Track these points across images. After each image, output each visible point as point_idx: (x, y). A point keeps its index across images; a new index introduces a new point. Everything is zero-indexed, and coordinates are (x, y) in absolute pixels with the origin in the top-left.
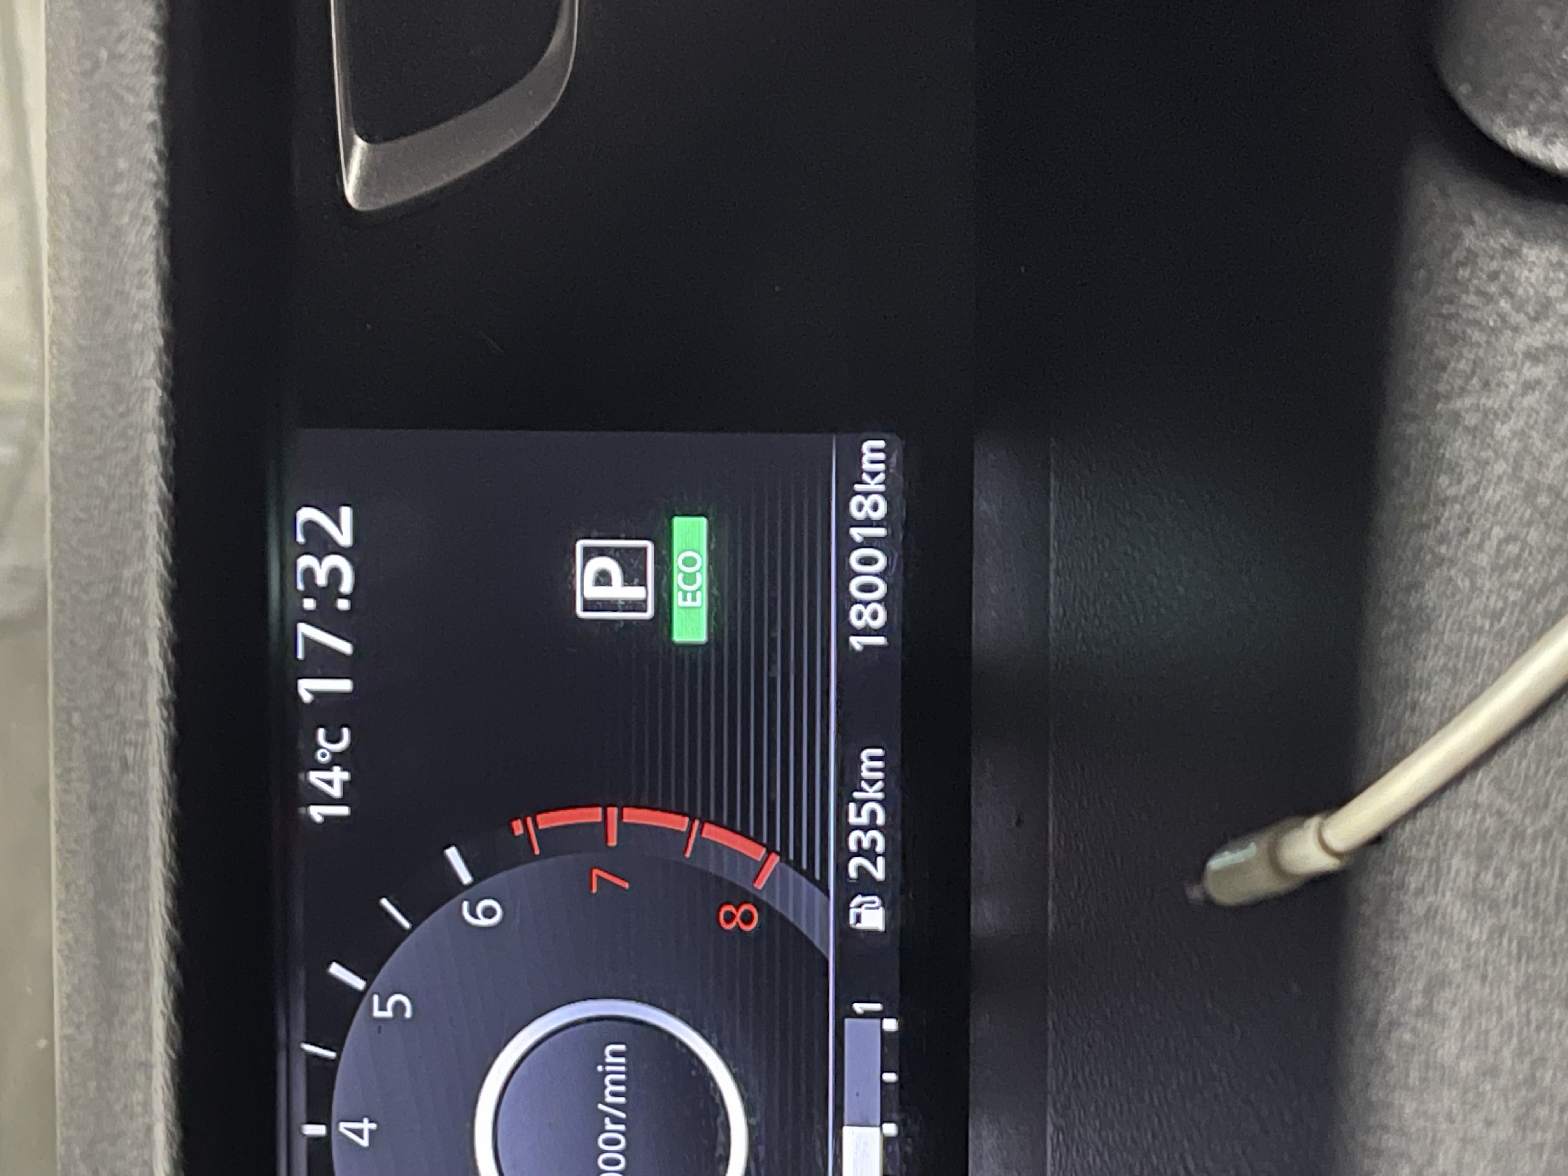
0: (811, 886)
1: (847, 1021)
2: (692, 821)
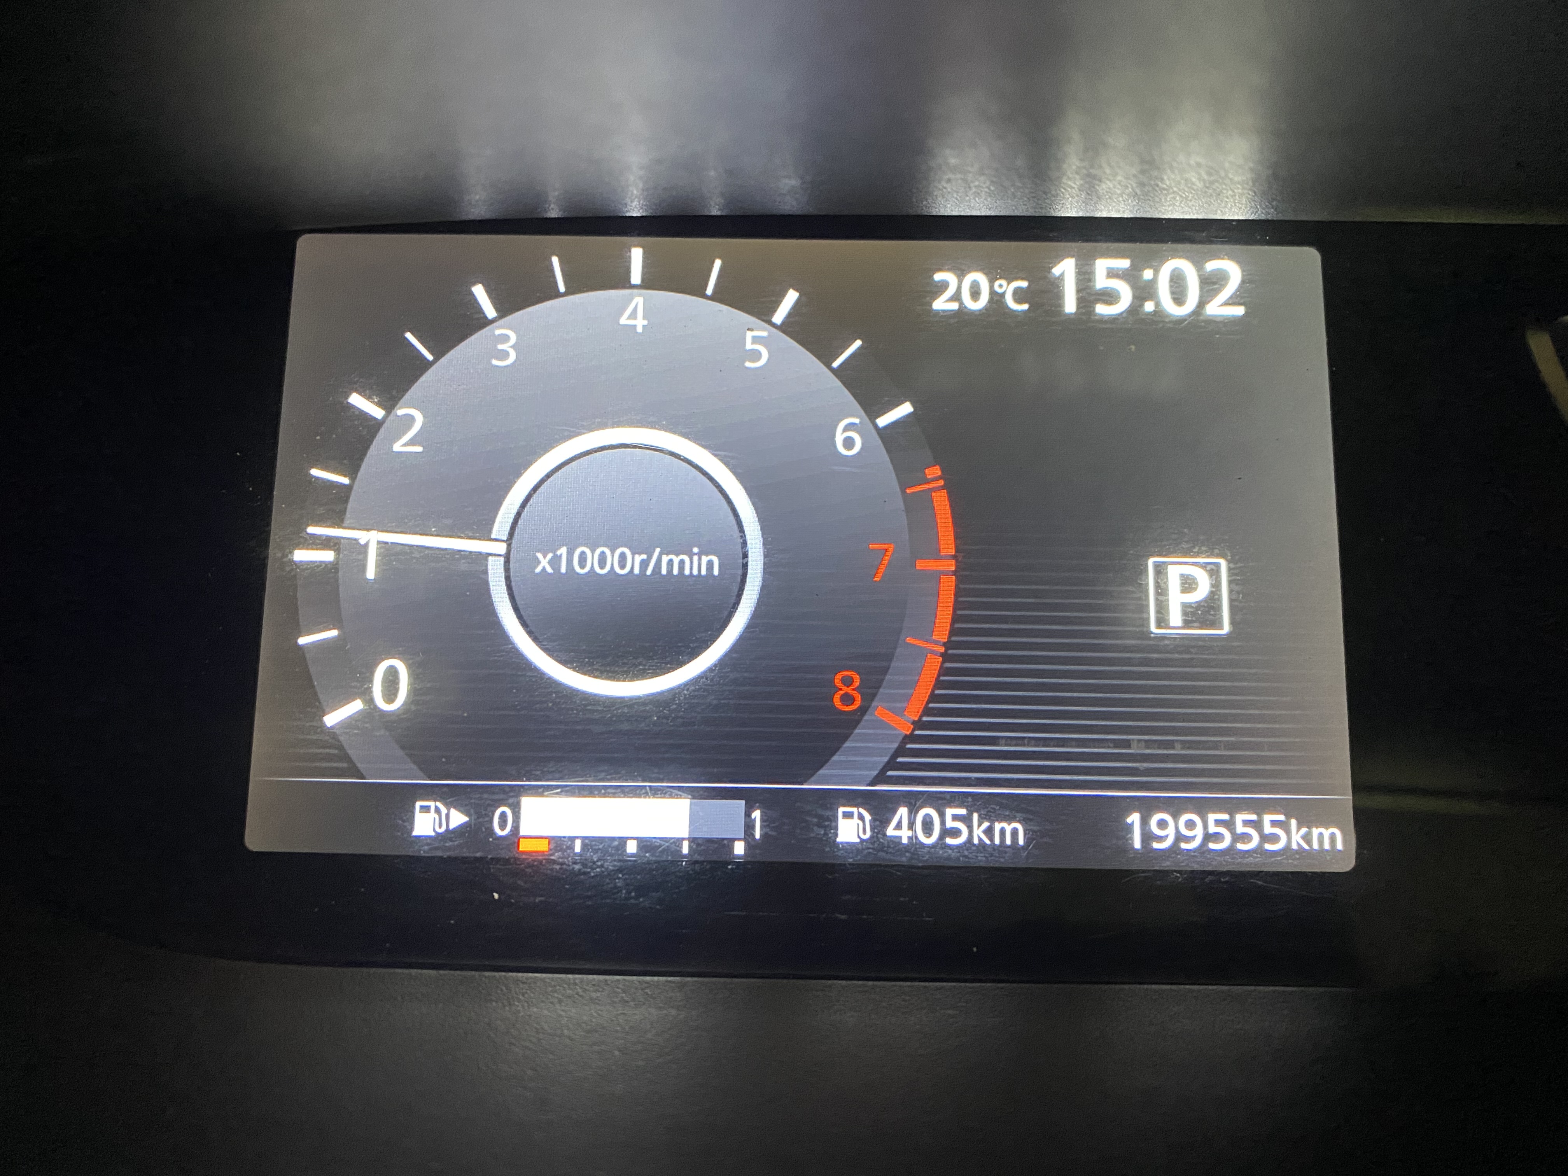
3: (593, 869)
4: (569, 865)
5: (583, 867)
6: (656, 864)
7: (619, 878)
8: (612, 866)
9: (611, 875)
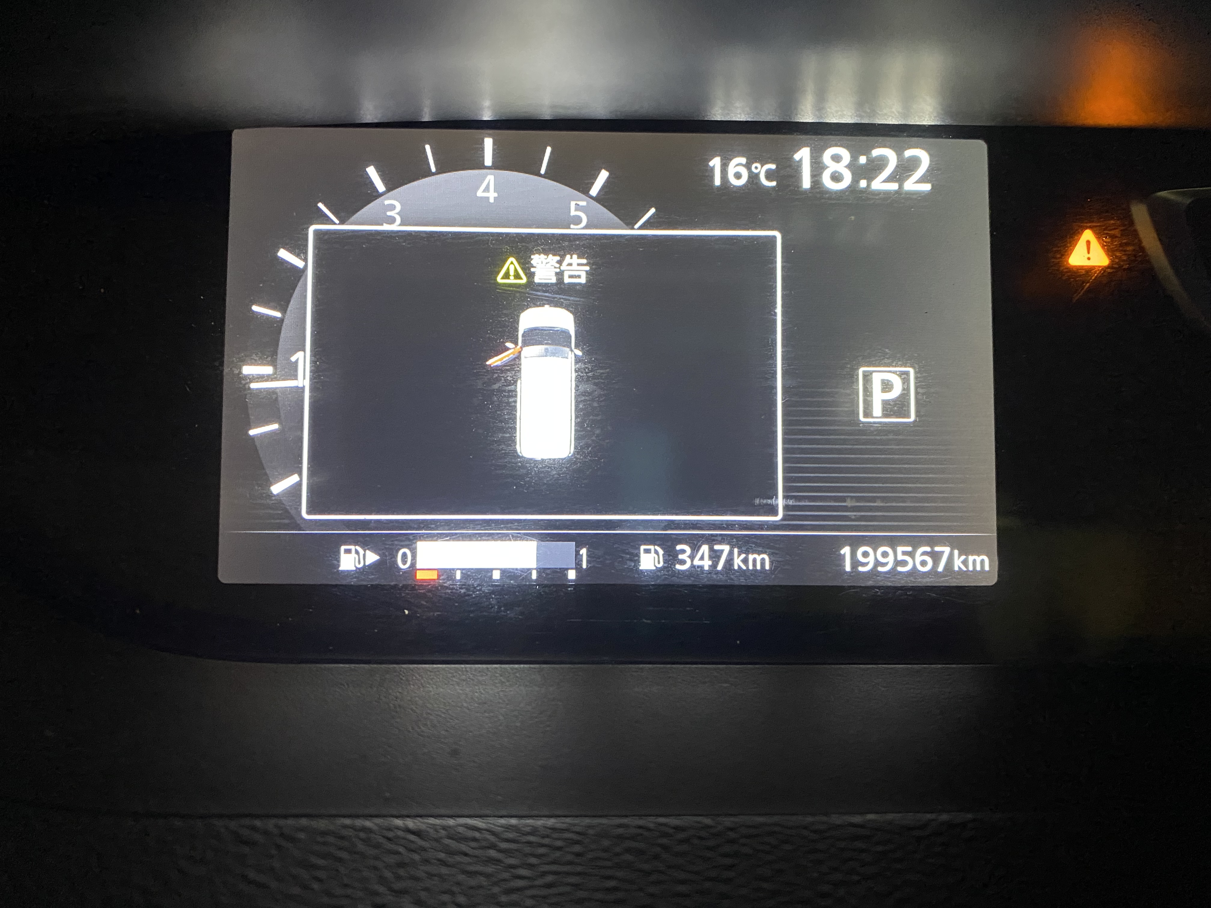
3: (474, 592)
4: (457, 590)
5: (468, 591)
6: (518, 588)
7: (492, 598)
8: (488, 590)
9: (487, 596)
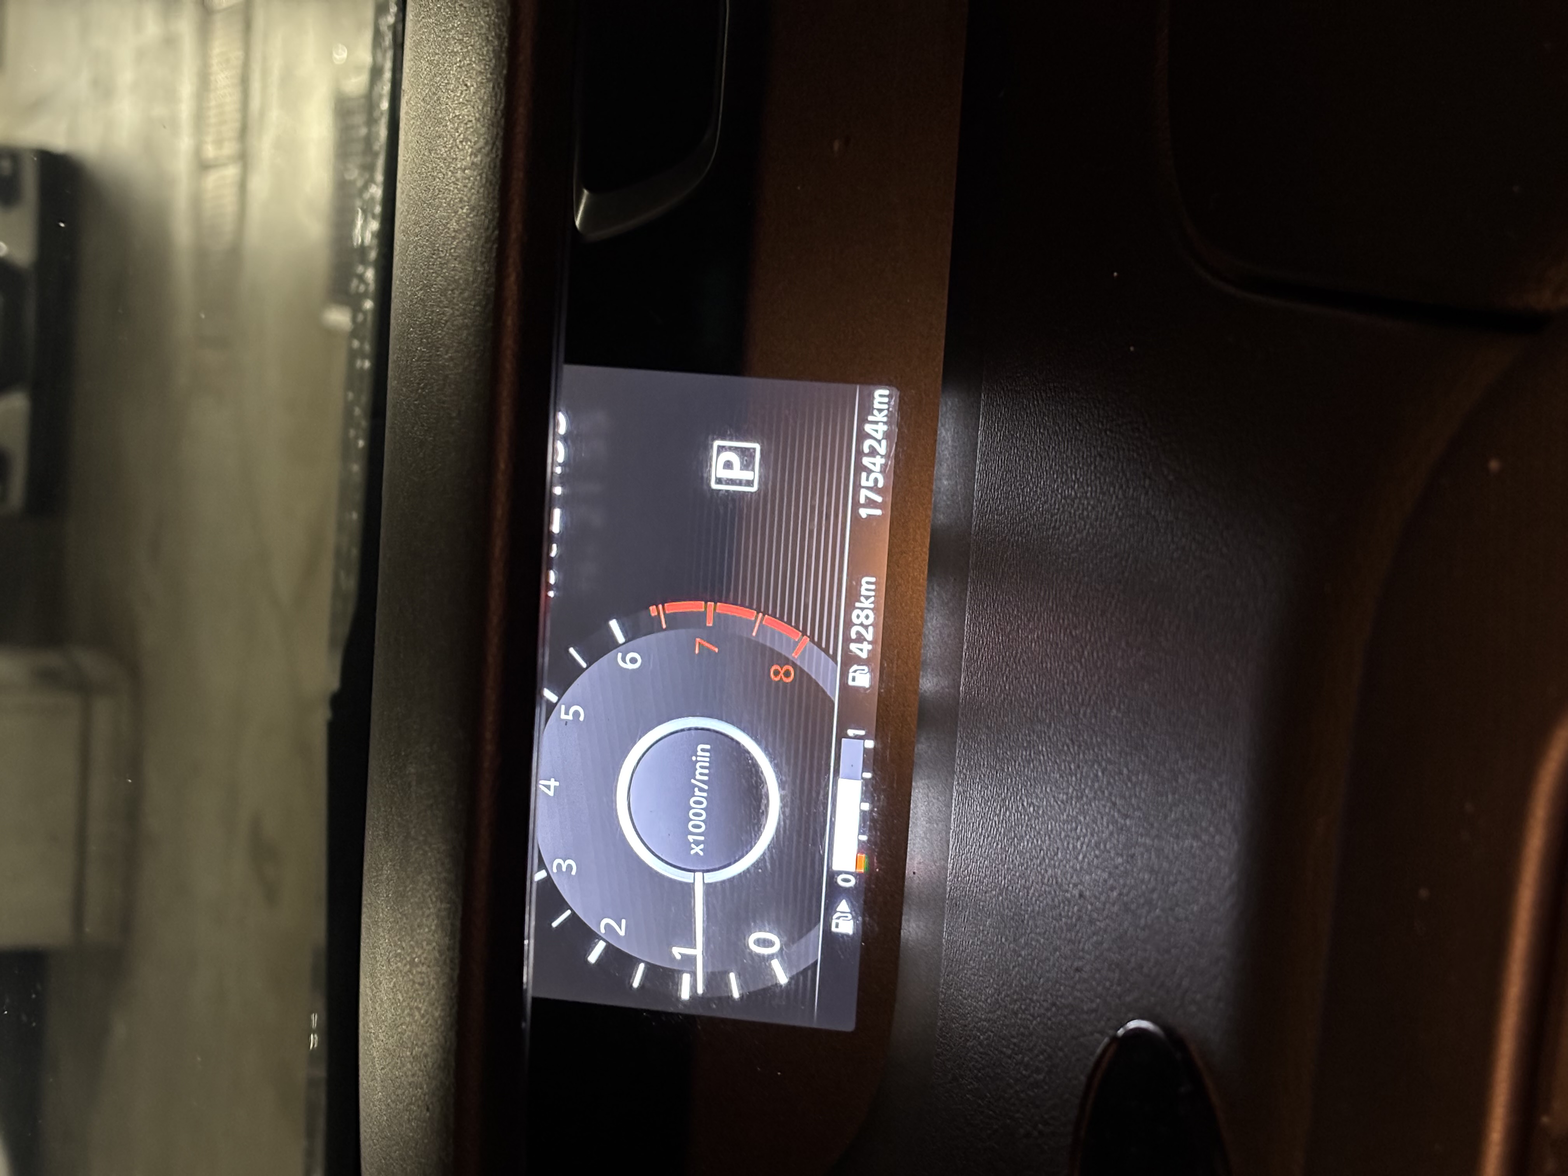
0: (827, 657)
1: (843, 740)
2: (758, 613)
